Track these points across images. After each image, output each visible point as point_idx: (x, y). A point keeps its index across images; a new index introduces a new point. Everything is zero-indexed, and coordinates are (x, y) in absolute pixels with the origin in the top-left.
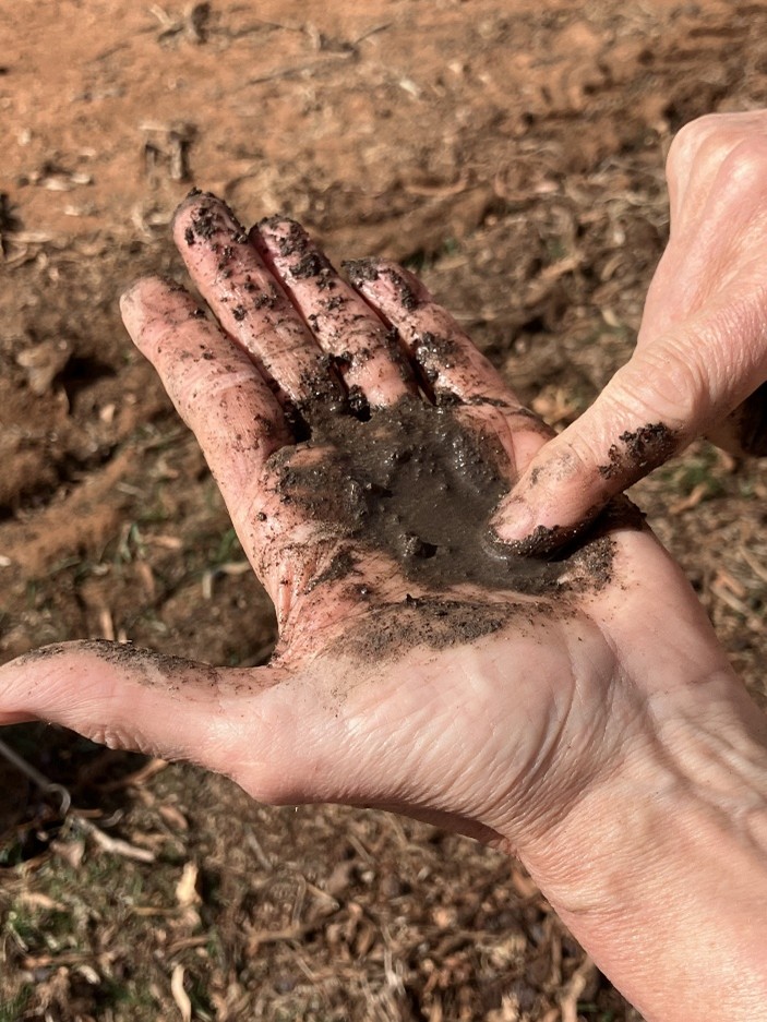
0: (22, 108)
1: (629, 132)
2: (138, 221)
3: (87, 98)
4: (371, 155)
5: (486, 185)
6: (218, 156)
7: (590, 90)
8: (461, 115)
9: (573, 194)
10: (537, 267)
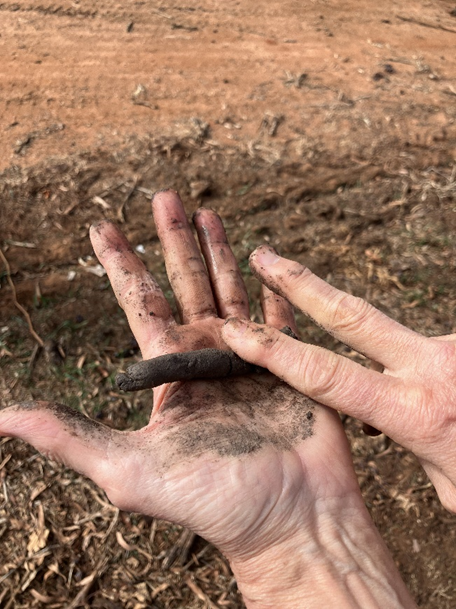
0: (228, 96)
1: (444, 160)
2: (250, 146)
3: (251, 98)
4: (343, 143)
5: (380, 165)
6: (289, 130)
7: (436, 139)
8: (382, 137)
9: (413, 177)
10: (388, 200)
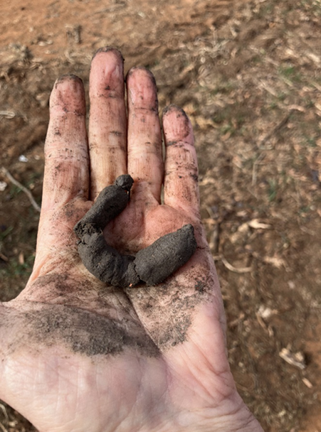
0: (30, 20)
1: (204, 30)
2: (67, 53)
3: (48, 17)
4: (133, 35)
5: (165, 45)
6: (89, 36)
7: (193, 17)
8: (157, 24)
9: (190, 48)
10: (181, 69)
